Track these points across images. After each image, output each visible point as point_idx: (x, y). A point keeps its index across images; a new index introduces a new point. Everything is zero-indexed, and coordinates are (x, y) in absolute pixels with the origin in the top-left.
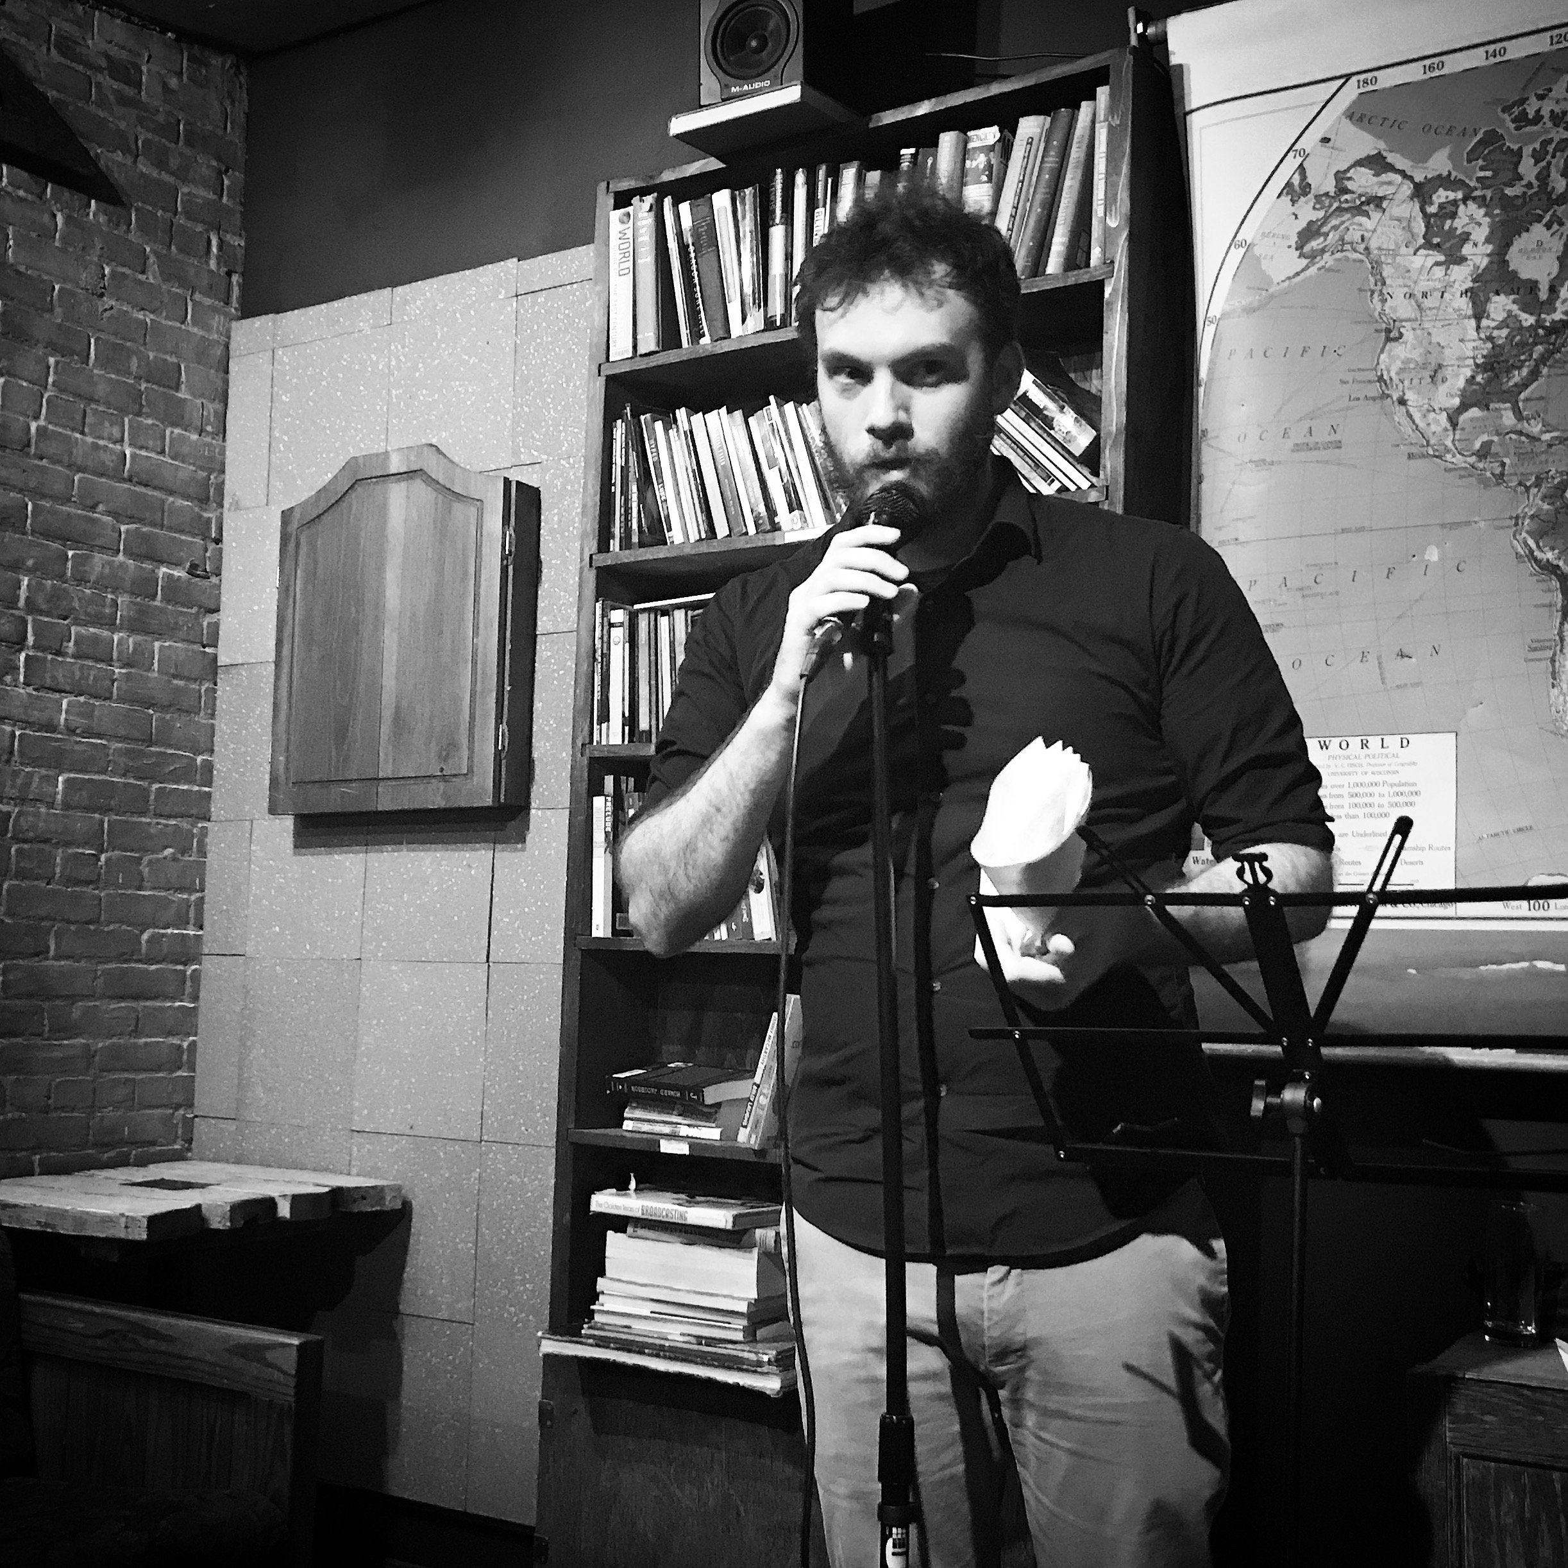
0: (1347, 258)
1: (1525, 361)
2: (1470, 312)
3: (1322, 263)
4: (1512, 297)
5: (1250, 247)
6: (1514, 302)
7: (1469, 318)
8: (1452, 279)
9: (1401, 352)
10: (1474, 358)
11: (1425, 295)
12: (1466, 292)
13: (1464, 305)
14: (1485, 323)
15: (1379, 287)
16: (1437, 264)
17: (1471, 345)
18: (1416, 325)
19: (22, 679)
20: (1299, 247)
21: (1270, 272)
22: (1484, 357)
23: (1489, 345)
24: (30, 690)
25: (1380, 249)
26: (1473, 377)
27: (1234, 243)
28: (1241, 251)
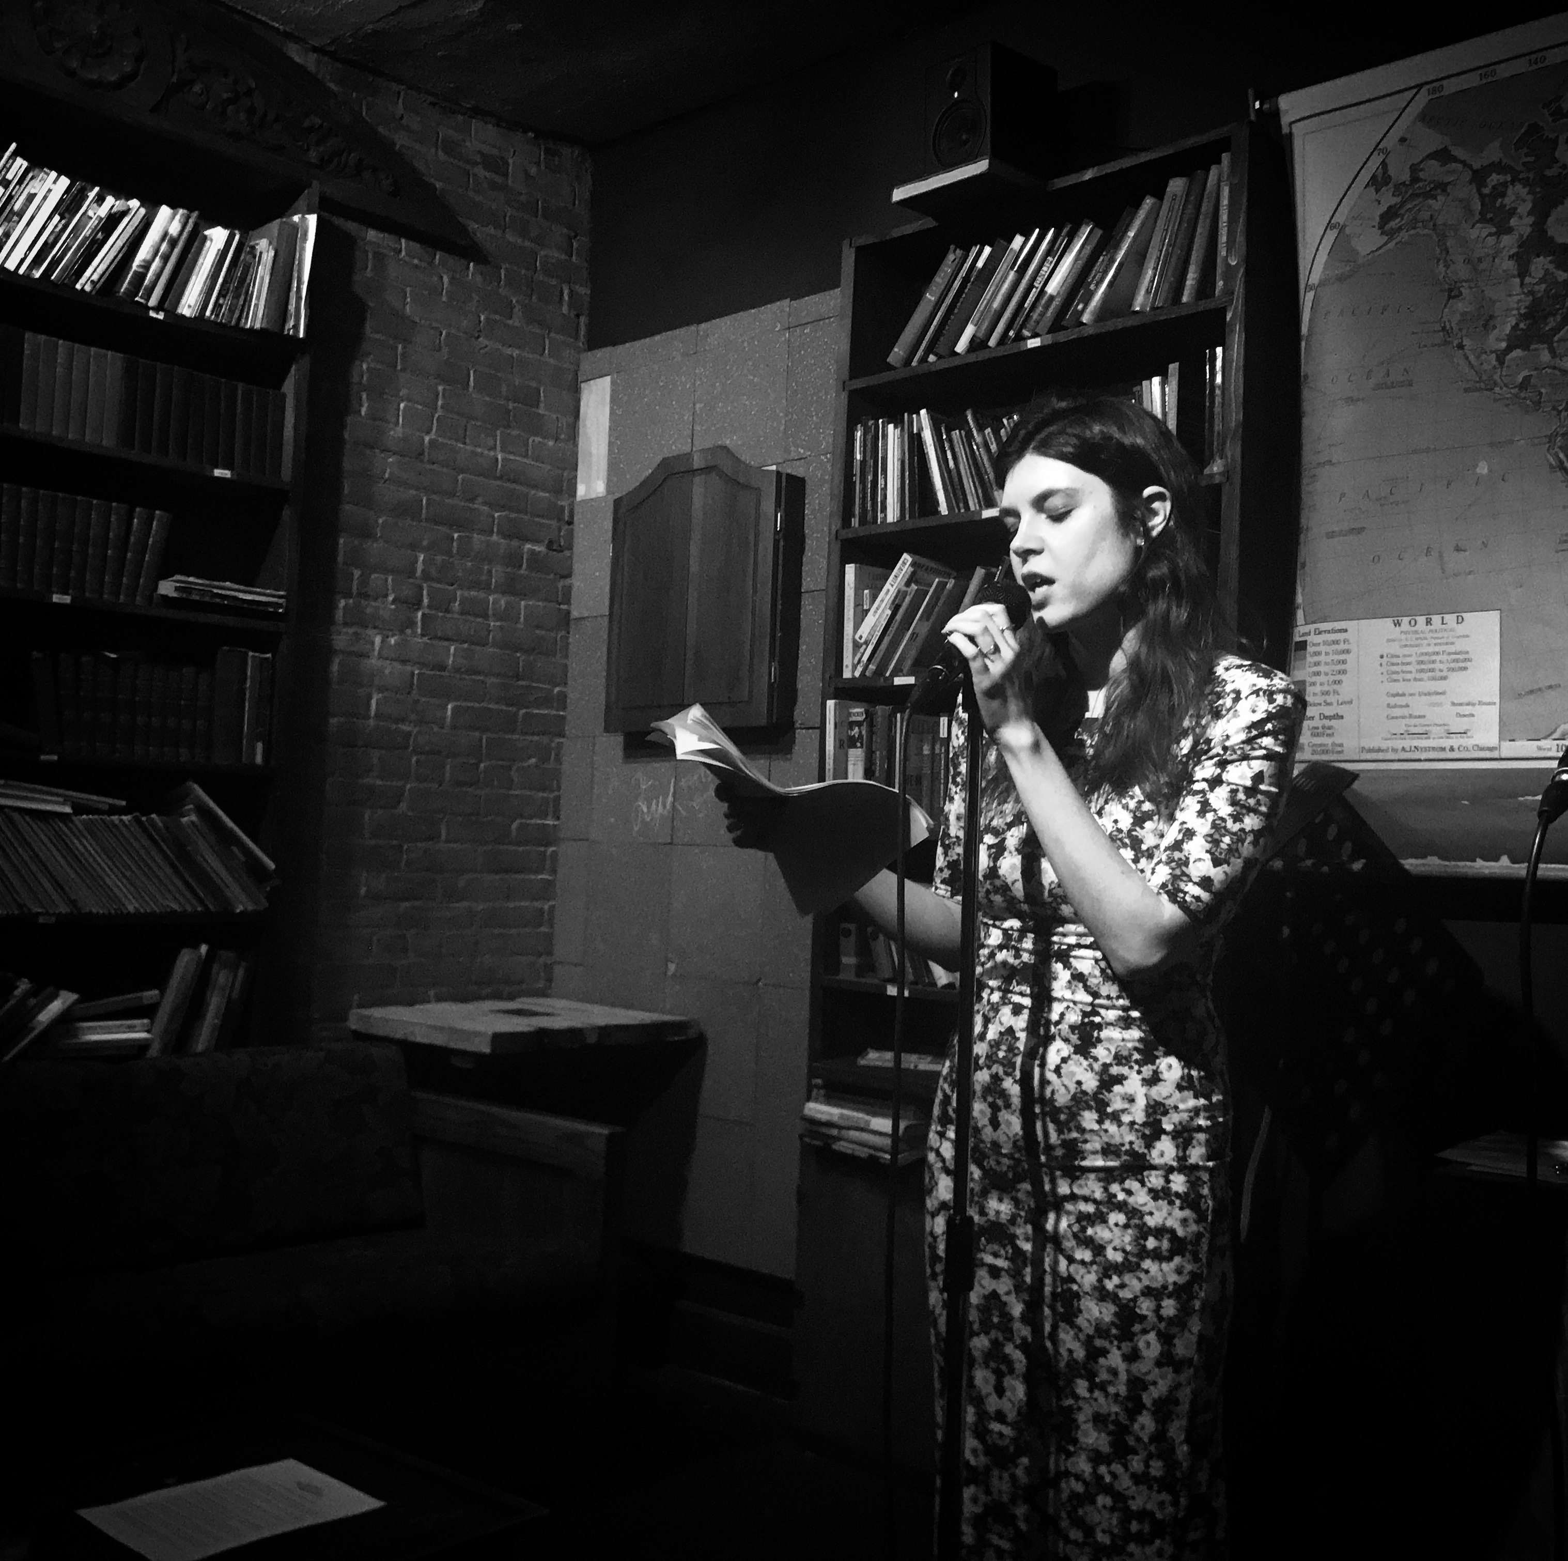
0: (1418, 234)
1: (1559, 309)
2: (1516, 272)
3: (1399, 239)
4: (1549, 259)
5: (1342, 229)
6: (1551, 262)
7: (1514, 276)
8: (1502, 246)
9: (1460, 306)
10: (1518, 309)
11: (1480, 260)
12: (1513, 255)
13: (1510, 265)
14: (1527, 280)
15: (1444, 256)
16: (1490, 234)
17: (1516, 298)
18: (1472, 285)
19: (419, 631)
20: (1381, 227)
21: (1359, 248)
22: (1526, 308)
23: (1531, 298)
24: (425, 639)
25: (1444, 225)
26: (1517, 324)
27: (1329, 226)
28: (1336, 232)
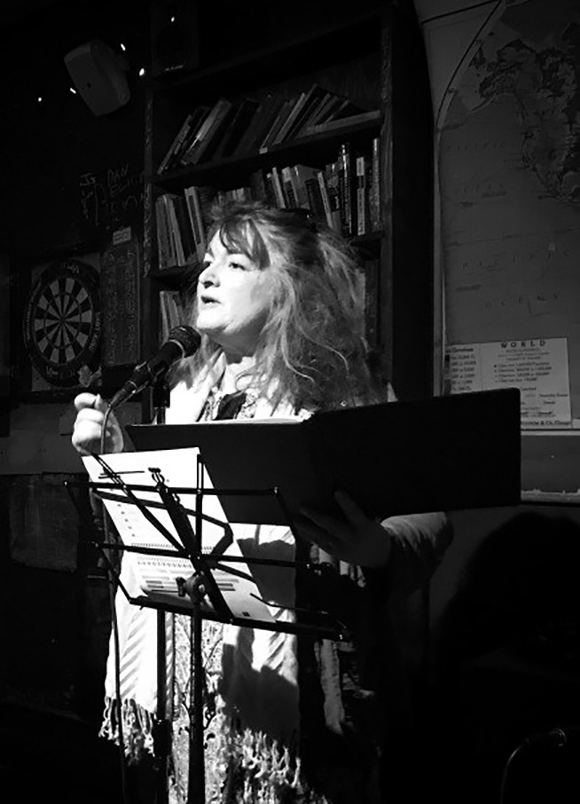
0: (504, 96)
2: (566, 121)
3: (492, 100)
5: (456, 92)
7: (566, 124)
8: (557, 104)
9: (533, 143)
11: (543, 113)
12: (564, 110)
13: (563, 116)
14: (574, 126)
15: (521, 110)
16: (549, 96)
17: (567, 138)
18: (540, 129)
20: (481, 92)
21: (467, 106)
22: (574, 144)
23: (577, 138)
25: (520, 90)
26: (569, 155)
27: (448, 91)
28: (452, 95)
